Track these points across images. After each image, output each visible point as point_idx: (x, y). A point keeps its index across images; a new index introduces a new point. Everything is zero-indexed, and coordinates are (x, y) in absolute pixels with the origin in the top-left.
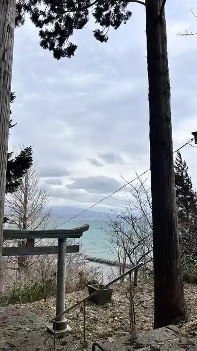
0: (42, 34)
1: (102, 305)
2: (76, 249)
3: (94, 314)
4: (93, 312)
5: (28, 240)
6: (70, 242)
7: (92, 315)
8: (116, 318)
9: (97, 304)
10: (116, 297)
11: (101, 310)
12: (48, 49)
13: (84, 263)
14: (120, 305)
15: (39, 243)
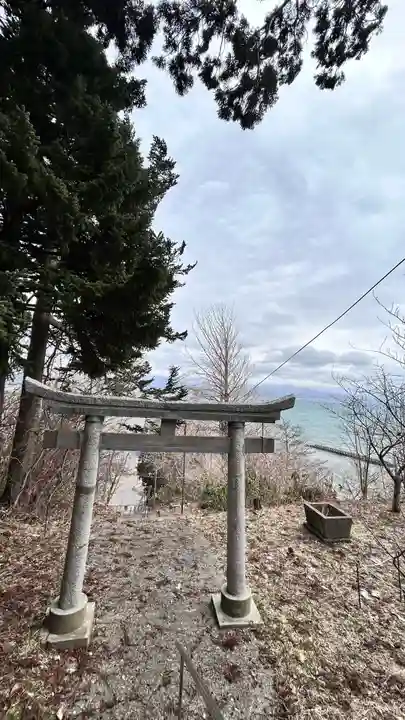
0: (219, 96)
1: (331, 545)
2: (266, 445)
3: (314, 566)
4: (314, 561)
5: (163, 421)
6: (252, 429)
7: (312, 570)
8: (364, 593)
9: (321, 541)
10: (357, 532)
11: (329, 558)
12: (231, 121)
13: (304, 454)
14: (369, 555)
15: (192, 428)
